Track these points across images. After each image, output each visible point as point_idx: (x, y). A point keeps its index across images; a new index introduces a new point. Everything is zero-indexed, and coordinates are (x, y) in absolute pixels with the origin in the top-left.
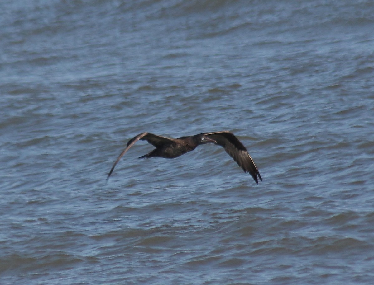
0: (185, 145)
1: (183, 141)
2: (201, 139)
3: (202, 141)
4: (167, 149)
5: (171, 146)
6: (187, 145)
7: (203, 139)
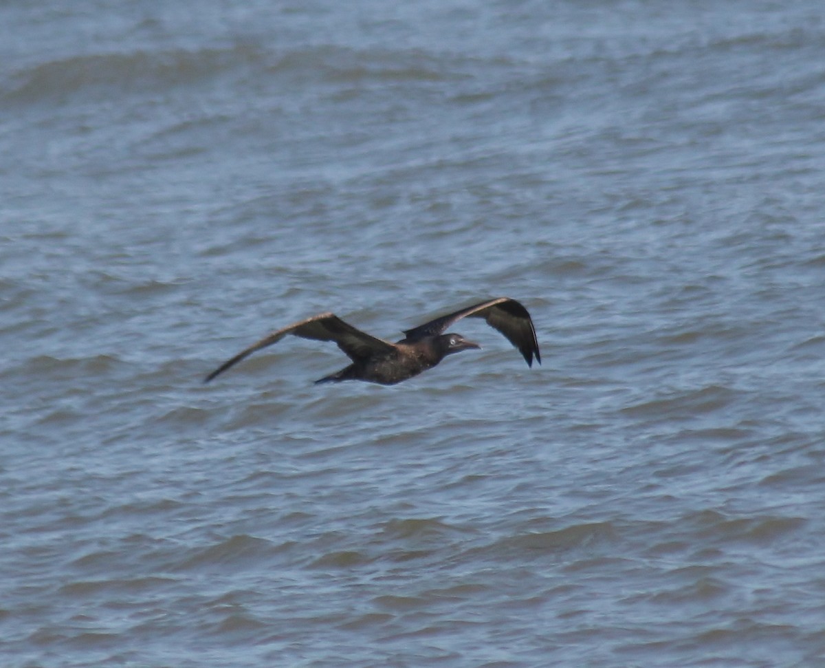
0: (416, 357)
1: (413, 348)
2: (449, 343)
3: (450, 346)
4: (378, 364)
5: (388, 358)
6: (421, 357)
7: (453, 341)
